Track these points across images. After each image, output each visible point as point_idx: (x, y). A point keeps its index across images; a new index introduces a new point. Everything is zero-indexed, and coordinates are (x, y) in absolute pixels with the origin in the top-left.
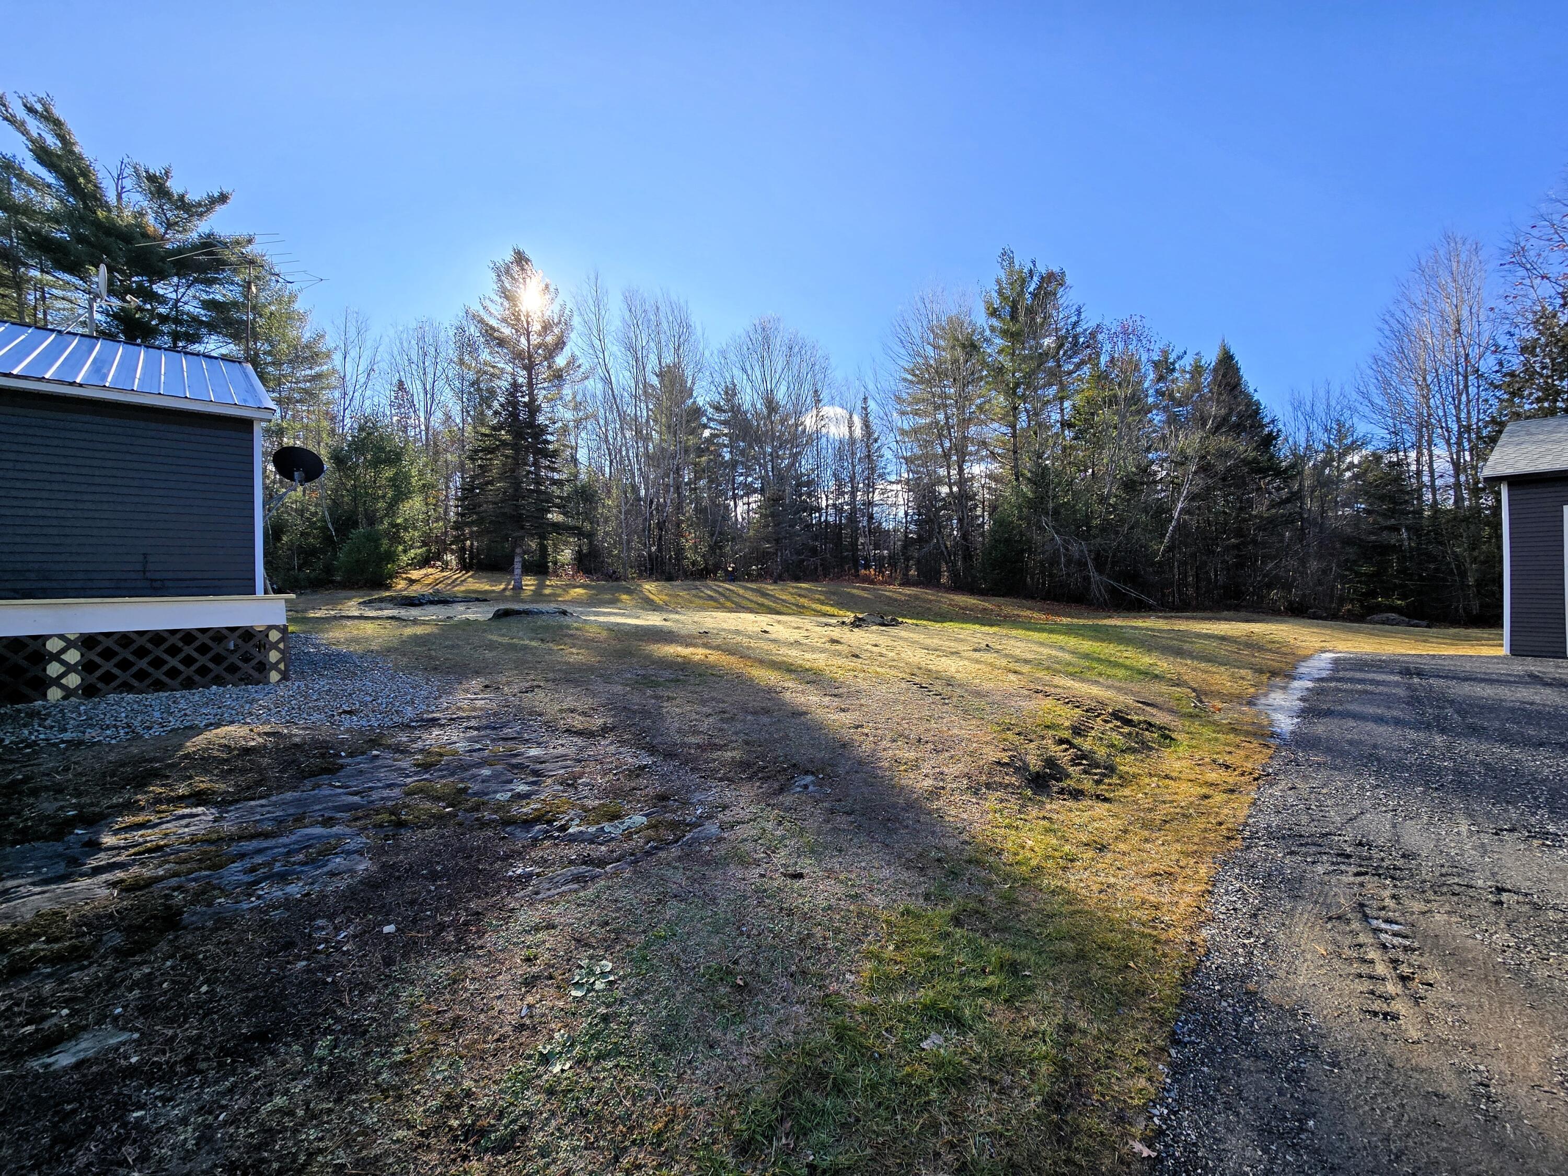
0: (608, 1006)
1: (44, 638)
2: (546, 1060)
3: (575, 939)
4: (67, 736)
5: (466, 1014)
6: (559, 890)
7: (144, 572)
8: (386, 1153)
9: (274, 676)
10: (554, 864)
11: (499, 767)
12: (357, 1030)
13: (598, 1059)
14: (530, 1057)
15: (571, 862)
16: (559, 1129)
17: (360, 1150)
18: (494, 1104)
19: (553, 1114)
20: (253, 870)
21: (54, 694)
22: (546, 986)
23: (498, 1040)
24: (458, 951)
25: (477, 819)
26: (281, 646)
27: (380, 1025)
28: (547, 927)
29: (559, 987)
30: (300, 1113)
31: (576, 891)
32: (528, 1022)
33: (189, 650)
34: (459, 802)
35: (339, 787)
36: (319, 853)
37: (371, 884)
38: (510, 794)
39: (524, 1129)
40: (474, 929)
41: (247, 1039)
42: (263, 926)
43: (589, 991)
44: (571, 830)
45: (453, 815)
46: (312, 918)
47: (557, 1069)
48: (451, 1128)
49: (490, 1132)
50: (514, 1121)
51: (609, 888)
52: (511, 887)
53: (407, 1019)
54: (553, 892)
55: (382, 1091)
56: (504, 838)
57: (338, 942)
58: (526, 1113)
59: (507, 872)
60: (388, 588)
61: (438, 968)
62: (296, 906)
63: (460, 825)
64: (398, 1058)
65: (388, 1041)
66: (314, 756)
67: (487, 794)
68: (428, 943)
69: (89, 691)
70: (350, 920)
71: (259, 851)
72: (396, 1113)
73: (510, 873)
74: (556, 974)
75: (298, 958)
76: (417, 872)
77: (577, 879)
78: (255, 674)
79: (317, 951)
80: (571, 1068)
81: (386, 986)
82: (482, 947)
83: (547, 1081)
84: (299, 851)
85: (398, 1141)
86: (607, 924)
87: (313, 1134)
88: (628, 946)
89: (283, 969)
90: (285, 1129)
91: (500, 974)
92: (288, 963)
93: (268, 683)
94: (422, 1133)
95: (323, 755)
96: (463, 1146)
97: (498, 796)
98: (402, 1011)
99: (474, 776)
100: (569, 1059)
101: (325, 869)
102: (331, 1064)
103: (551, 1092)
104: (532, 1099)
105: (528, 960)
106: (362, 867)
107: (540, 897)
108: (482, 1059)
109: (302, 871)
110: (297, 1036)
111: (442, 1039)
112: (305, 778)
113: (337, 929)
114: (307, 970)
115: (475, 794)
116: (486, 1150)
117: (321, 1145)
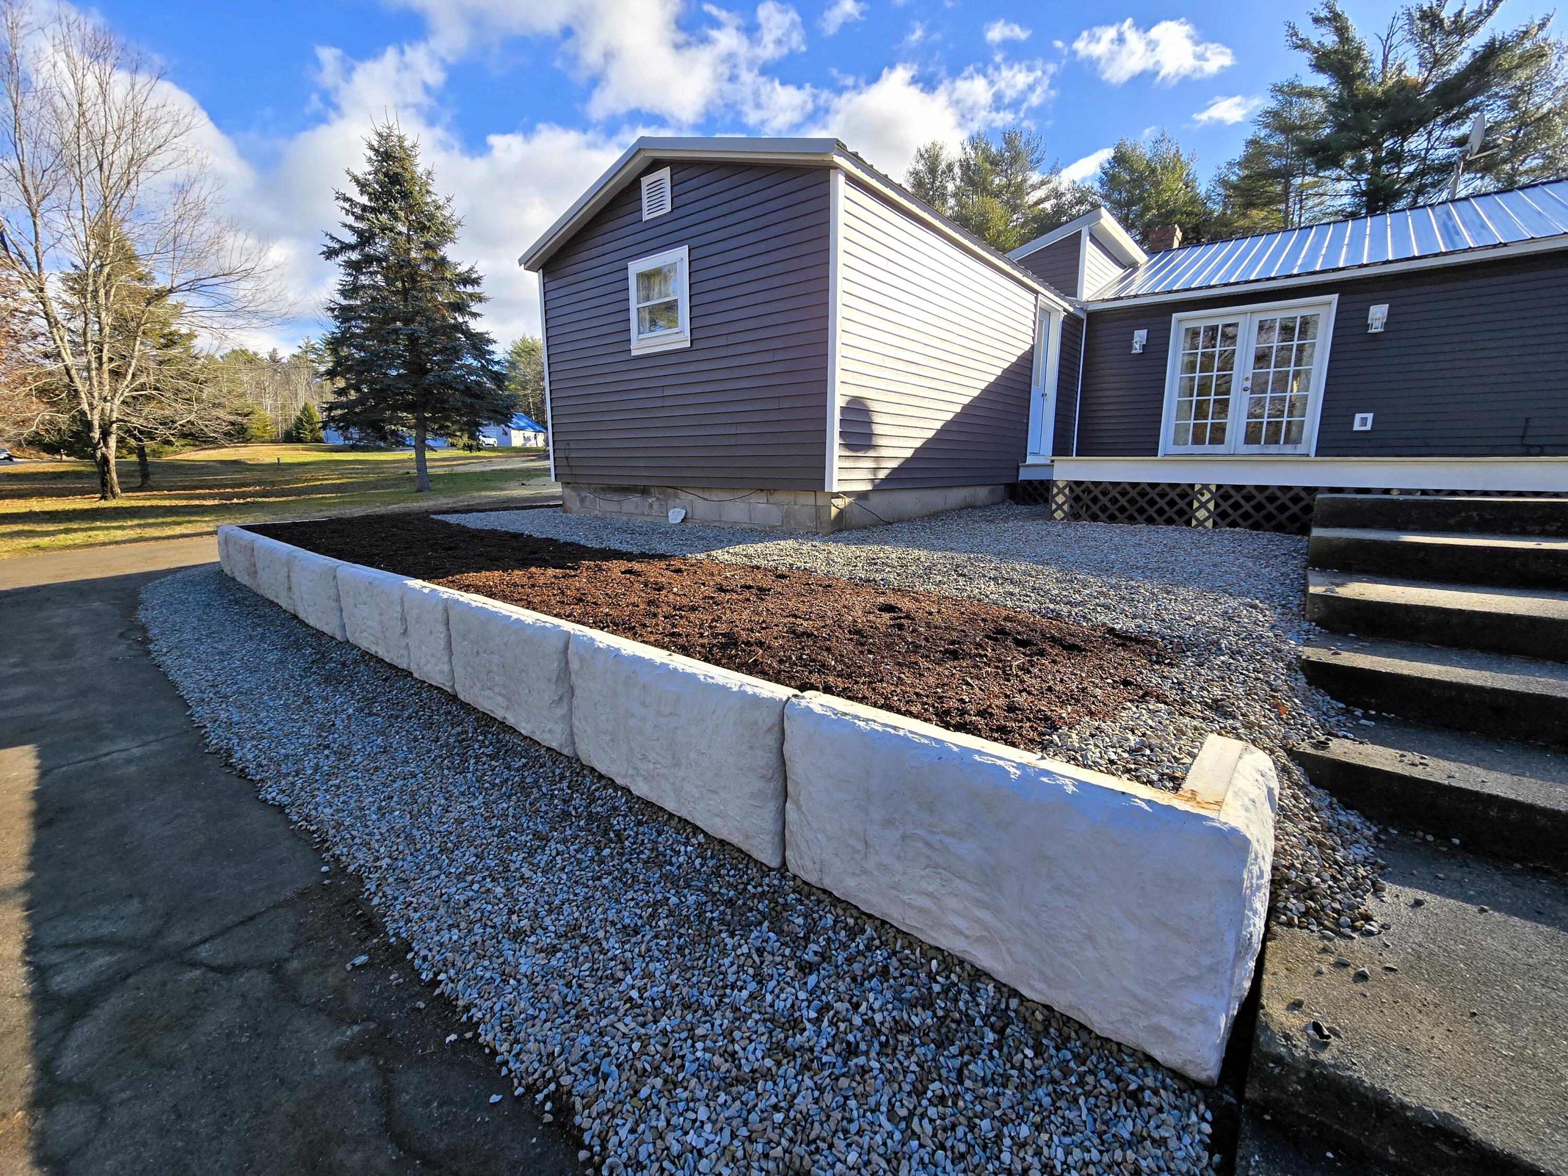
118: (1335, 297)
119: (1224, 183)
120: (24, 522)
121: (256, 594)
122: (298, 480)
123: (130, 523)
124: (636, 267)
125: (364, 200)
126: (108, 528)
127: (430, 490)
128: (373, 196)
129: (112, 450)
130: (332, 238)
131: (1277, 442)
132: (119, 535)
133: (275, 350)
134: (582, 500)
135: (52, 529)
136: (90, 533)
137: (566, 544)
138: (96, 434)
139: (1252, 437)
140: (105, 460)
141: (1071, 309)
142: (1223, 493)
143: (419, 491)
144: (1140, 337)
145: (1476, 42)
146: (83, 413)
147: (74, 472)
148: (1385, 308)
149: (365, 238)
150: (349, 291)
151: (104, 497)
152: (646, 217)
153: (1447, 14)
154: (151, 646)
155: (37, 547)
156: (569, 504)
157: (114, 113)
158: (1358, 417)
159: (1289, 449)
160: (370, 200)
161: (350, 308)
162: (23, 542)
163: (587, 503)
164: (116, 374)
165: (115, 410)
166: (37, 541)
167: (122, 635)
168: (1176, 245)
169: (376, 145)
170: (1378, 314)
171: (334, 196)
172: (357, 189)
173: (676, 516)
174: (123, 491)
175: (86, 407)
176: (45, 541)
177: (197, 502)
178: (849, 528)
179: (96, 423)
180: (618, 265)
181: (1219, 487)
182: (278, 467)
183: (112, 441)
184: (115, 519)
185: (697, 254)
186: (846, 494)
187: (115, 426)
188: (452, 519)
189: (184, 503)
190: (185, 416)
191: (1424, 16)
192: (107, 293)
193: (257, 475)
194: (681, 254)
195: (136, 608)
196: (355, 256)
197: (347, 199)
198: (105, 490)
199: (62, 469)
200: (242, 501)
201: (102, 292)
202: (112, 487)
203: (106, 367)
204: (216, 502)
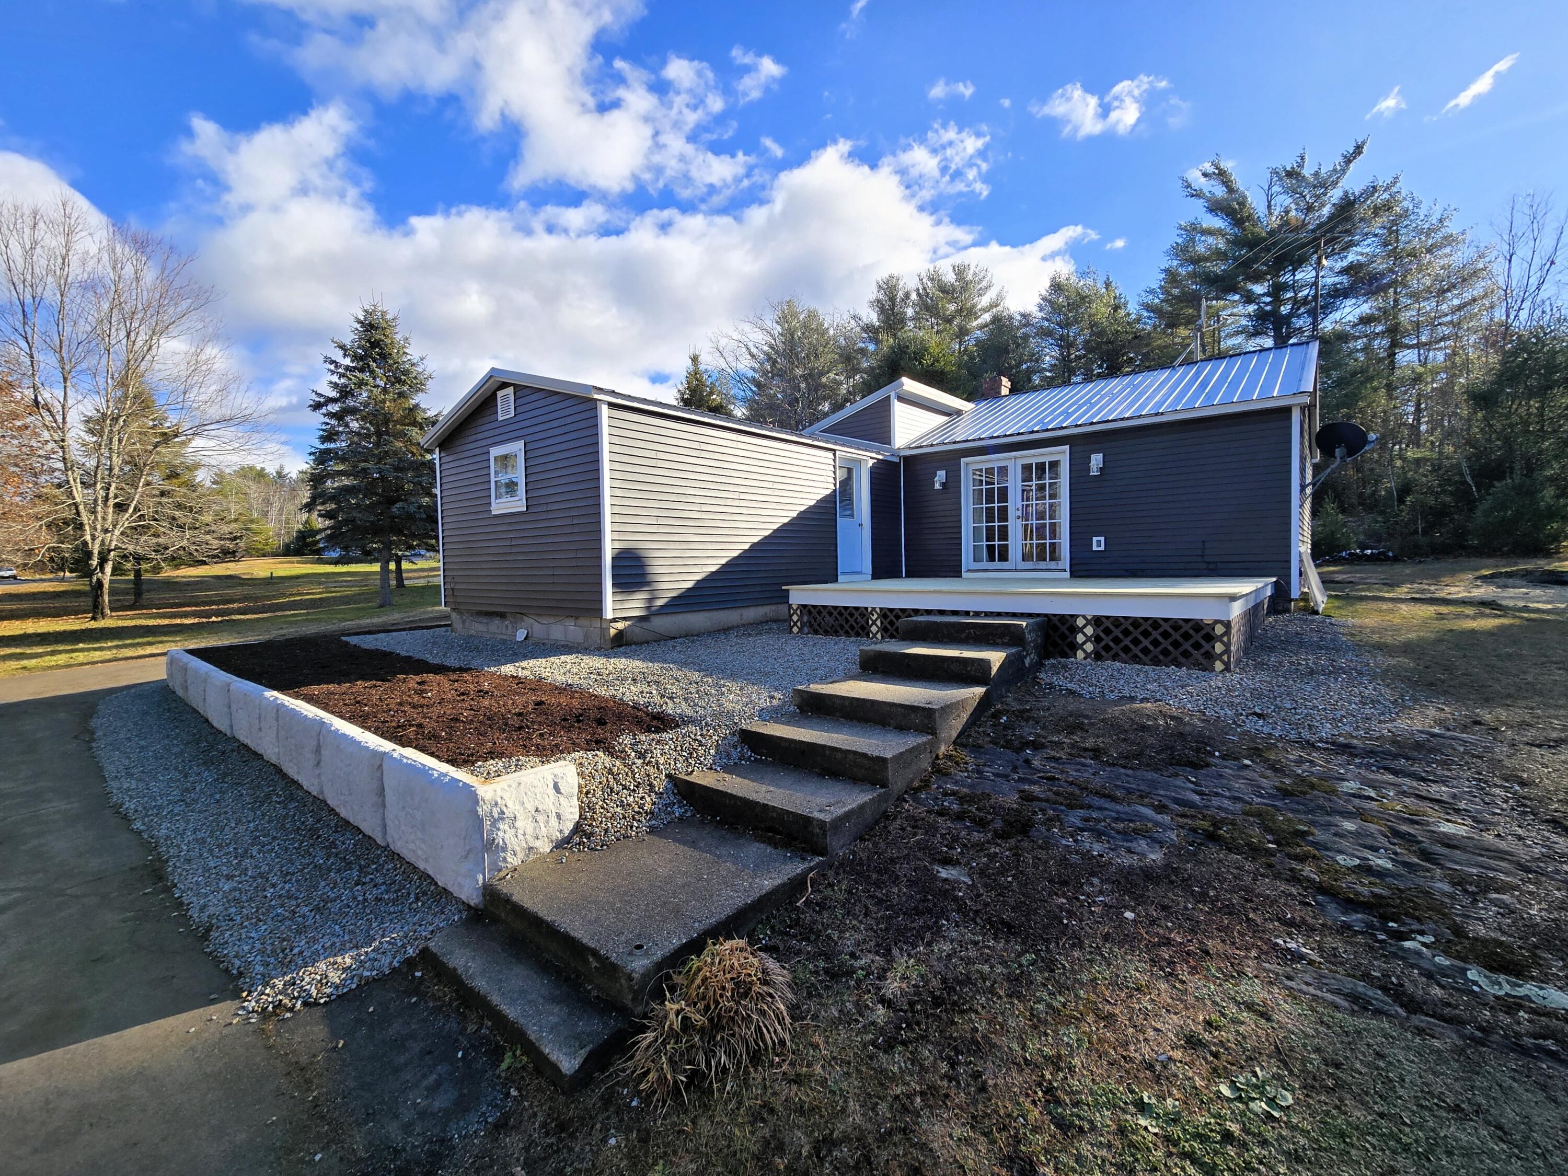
0: (1245, 1130)
1: (1074, 617)
2: (1142, 1107)
3: (1277, 1047)
4: (1070, 686)
5: (1123, 1019)
6: (1319, 993)
7: (1202, 556)
8: (1000, 1048)
9: (1219, 666)
10: (1342, 964)
11: (1373, 827)
12: (1050, 965)
13: (1185, 1155)
14: (1132, 1092)
15: (1366, 977)
16: (1103, 1161)
17: (992, 1033)
18: (1079, 1093)
19: (1109, 1146)
20: (1087, 820)
21: (1080, 654)
22: (1205, 1058)
23: (1124, 1058)
24: (1162, 969)
25: (1292, 870)
26: (1225, 639)
27: (1064, 974)
28: (1262, 1015)
29: (1215, 1070)
30: (988, 984)
31: (1337, 1007)
32: (1158, 1068)
33: (1156, 634)
34: (1288, 844)
35: (1192, 782)
36: (1134, 830)
37: (1149, 875)
38: (1358, 862)
39: (1081, 1129)
40: (1192, 963)
41: (1003, 922)
42: (1063, 862)
43: (1239, 1099)
44: (1407, 944)
45: (1271, 853)
46: (1093, 874)
47: (1143, 1122)
48: (1043, 1076)
49: (1061, 1106)
50: (1078, 1116)
51: (1386, 1036)
52: (1266, 953)
53: (1082, 984)
54: (1311, 989)
55: (1032, 1014)
56: (1309, 904)
57: (1094, 902)
58: (1091, 1122)
59: (1277, 937)
60: (1548, 554)
61: (1136, 970)
62: (1089, 859)
63: (1270, 866)
64: (1055, 1004)
65: (1062, 988)
66: (1191, 748)
67: (1327, 849)
68: (1146, 946)
69: (1098, 656)
70: (1112, 891)
71: (1100, 809)
72: (1026, 1033)
73: (1280, 941)
74: (1224, 1057)
75: (1064, 895)
76: (1190, 886)
77: (1354, 998)
78: (1204, 661)
79: (1077, 899)
80: (1156, 1134)
81: (1091, 953)
82: (1183, 982)
83: (1126, 1120)
84: (1123, 821)
85: (1010, 1048)
86: (1338, 1066)
87: (983, 1000)
88: (1337, 1107)
89: (1050, 895)
90: (976, 985)
91: (1176, 1014)
92: (1056, 894)
93: (1213, 670)
94: (1025, 1059)
95: (1198, 750)
96: (1040, 1093)
97: (1340, 858)
98: (1085, 977)
99: (1329, 825)
100: (1162, 1128)
101: (1129, 844)
102: (1022, 972)
103: (1122, 1131)
104: (1105, 1118)
105: (1209, 1024)
106: (1153, 857)
107: (1289, 983)
108: (1100, 1057)
109: (1113, 838)
110: (1024, 943)
111: (1090, 1018)
112: (1171, 764)
113: (1101, 892)
114: (1061, 907)
115: (1314, 844)
116: (1050, 1113)
117: (980, 1009)
118: (1066, 448)
119: (1148, 307)
120: (17, 646)
121: (186, 704)
122: (284, 595)
123: (110, 644)
124: (495, 452)
125: (347, 362)
126: (88, 650)
127: (390, 604)
128: (355, 357)
129: (107, 576)
130: (317, 393)
131: (1045, 560)
132: (97, 655)
133: (282, 467)
134: (464, 622)
135: (40, 650)
136: (74, 655)
137: (419, 661)
138: (95, 562)
139: (1026, 557)
140: (100, 584)
141: (881, 457)
142: (885, 613)
143: (381, 606)
144: (941, 475)
145: (1335, 195)
146: (85, 543)
147: (73, 591)
148: (1100, 456)
149: (345, 393)
150: (329, 436)
151: (94, 618)
152: (500, 419)
153: (1307, 172)
154: (94, 744)
155: (24, 668)
156: (455, 625)
157: (145, 293)
158: (1095, 539)
159: (1053, 565)
160: (352, 361)
161: (328, 451)
162: (14, 664)
163: (467, 624)
164: (120, 507)
165: (114, 539)
166: (25, 663)
167: (76, 737)
168: (1005, 391)
169: (362, 318)
170: (1096, 460)
171: (322, 359)
172: (341, 352)
173: (521, 635)
174: (112, 610)
175: (88, 538)
176: (32, 663)
177: (178, 621)
178: (628, 644)
179: (96, 552)
180: (484, 450)
181: (881, 609)
182: (271, 581)
183: (108, 568)
184: (97, 640)
185: (529, 447)
186: (625, 619)
187: (112, 553)
188: (353, 640)
189: (166, 622)
190: (177, 541)
191: (1290, 174)
192: (120, 441)
193: (246, 590)
194: (520, 444)
195: (91, 717)
196: (334, 408)
197: (333, 362)
198: (96, 610)
199: (62, 589)
200: (220, 619)
201: (116, 439)
202: (103, 608)
203: (111, 502)
204: (196, 620)
